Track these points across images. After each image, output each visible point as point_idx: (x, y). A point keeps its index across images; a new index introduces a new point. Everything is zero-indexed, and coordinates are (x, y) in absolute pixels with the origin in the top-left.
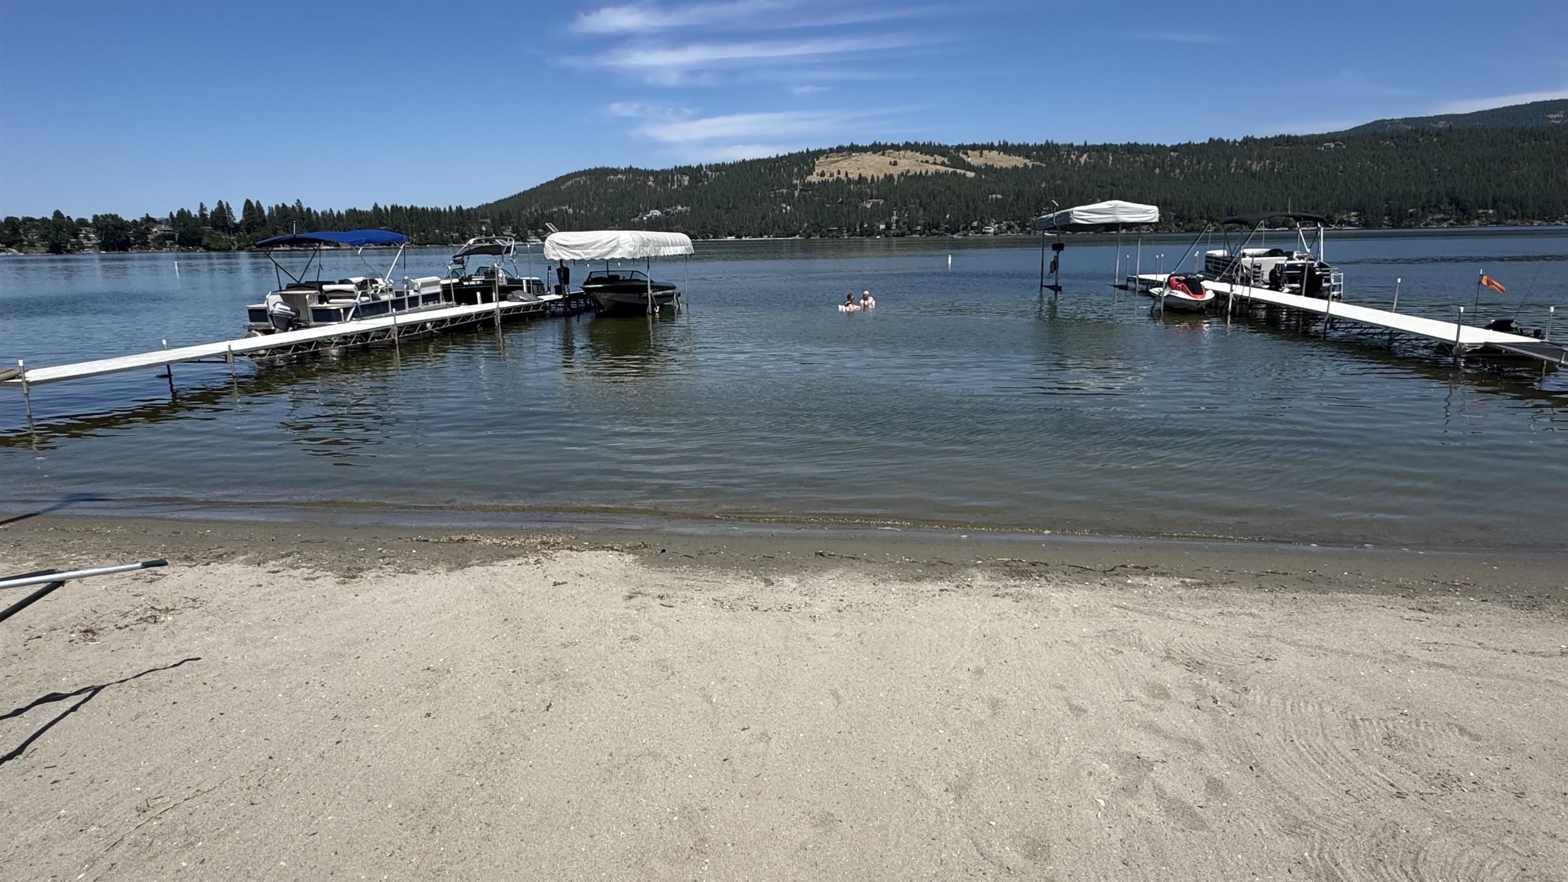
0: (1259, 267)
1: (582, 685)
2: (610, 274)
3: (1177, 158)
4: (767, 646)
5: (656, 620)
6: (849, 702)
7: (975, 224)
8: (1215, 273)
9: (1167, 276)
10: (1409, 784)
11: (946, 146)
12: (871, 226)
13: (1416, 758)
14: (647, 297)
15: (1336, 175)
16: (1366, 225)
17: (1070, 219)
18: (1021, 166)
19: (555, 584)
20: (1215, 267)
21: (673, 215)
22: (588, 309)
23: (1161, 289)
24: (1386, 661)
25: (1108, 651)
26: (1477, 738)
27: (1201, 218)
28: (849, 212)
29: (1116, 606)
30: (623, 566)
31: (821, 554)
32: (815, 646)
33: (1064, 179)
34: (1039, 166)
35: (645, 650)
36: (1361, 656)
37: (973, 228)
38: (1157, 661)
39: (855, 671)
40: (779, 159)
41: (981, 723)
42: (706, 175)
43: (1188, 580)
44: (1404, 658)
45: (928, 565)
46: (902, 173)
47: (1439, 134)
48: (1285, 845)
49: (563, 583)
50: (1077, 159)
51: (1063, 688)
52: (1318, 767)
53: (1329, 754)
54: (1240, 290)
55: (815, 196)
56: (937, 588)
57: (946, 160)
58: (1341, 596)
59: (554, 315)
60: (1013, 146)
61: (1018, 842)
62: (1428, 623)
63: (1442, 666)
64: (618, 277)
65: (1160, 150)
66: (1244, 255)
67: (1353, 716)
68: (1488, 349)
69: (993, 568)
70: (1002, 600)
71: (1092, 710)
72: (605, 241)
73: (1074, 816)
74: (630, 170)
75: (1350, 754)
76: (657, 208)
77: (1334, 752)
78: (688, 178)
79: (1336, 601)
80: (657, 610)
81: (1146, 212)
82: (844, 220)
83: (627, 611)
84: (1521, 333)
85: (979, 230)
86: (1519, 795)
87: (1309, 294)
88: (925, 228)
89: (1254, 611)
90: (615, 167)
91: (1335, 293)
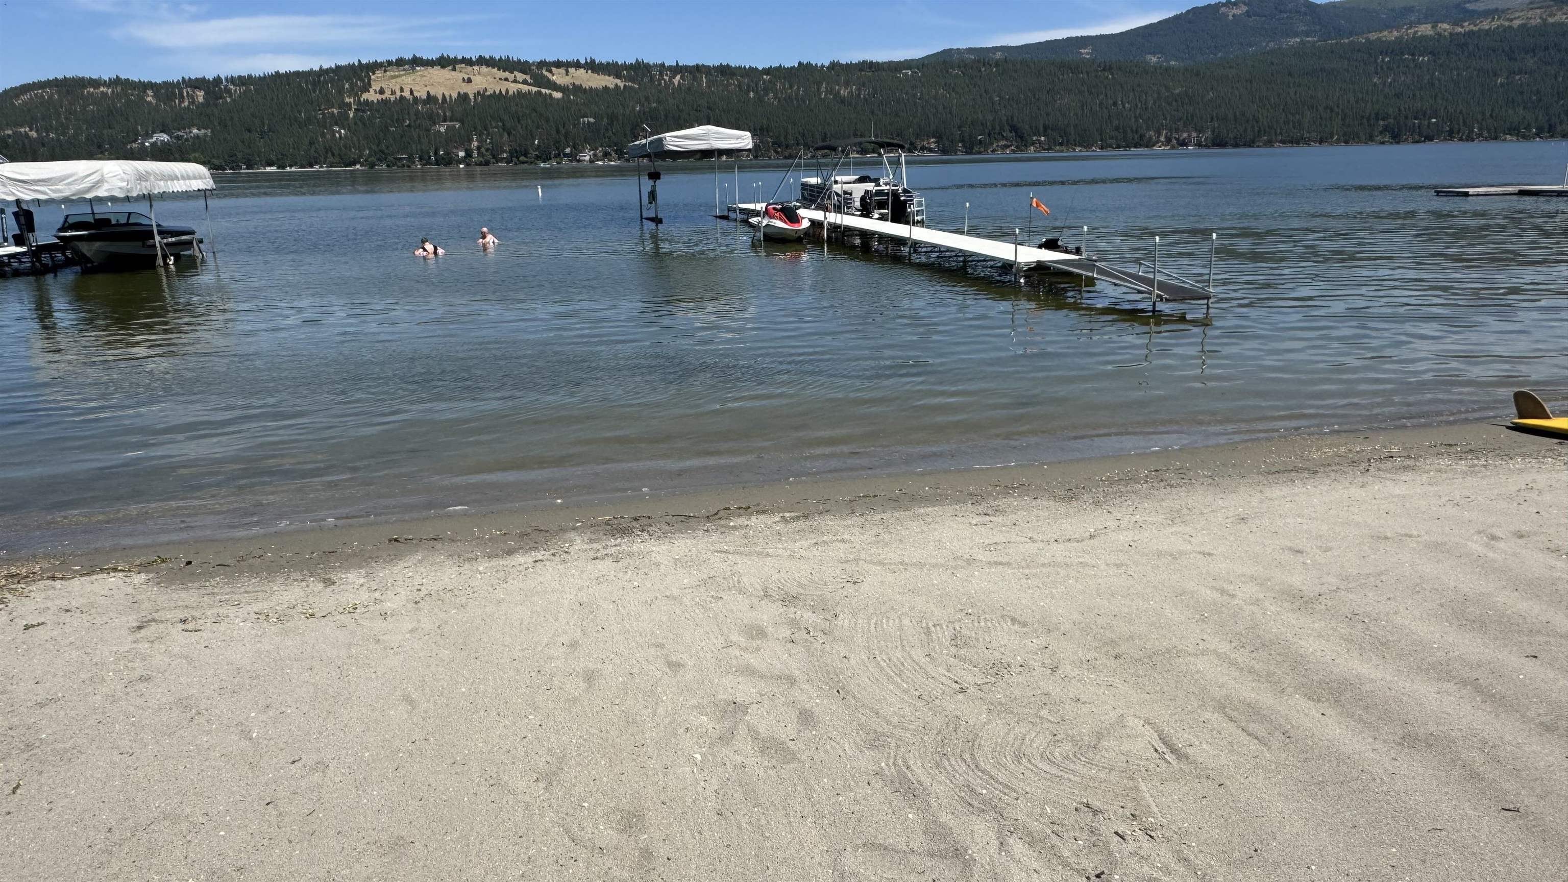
0: (851, 194)
1: (66, 751)
2: (97, 217)
3: (770, 81)
4: (325, 657)
5: (176, 650)
6: (425, 705)
7: (568, 150)
8: (811, 200)
9: (764, 205)
10: (970, 678)
11: (527, 62)
12: (447, 153)
13: (977, 653)
14: (155, 246)
15: (915, 103)
16: (944, 151)
17: (663, 145)
18: (612, 86)
19: (27, 628)
20: (811, 195)
21: (187, 140)
22: (68, 263)
23: (760, 219)
24: (956, 568)
25: (709, 599)
26: (1024, 625)
27: (798, 144)
28: (419, 137)
29: (717, 551)
30: (130, 590)
31: (396, 540)
32: (385, 648)
33: (659, 102)
34: (631, 87)
35: (159, 690)
36: (935, 566)
37: (566, 155)
38: (755, 601)
39: (433, 668)
40: (322, 72)
41: (574, 700)
42: (228, 91)
43: (787, 515)
44: (971, 561)
45: (522, 535)
46: (479, 93)
47: (997, 65)
48: (866, 761)
49: (39, 625)
50: (670, 80)
51: (661, 646)
52: (897, 679)
53: (906, 664)
54: (834, 218)
55: (375, 118)
56: (531, 560)
57: (528, 78)
58: (922, 511)
59: (17, 273)
60: (601, 64)
61: (612, 817)
62: (991, 525)
63: (1001, 563)
64: (109, 220)
65: (752, 72)
66: (836, 182)
67: (927, 624)
68: (1041, 267)
69: (592, 529)
70: (601, 562)
71: (690, 664)
72: (82, 175)
73: (671, 776)
74: (117, 81)
75: (923, 660)
76: (162, 132)
77: (909, 661)
78: (202, 93)
79: (917, 516)
80: (178, 638)
81: (738, 138)
82: (414, 147)
83: (134, 645)
84: (1066, 251)
85: (573, 157)
86: (1054, 670)
87: (895, 219)
88: (512, 156)
89: (846, 536)
90: (94, 77)
91: (919, 218)
